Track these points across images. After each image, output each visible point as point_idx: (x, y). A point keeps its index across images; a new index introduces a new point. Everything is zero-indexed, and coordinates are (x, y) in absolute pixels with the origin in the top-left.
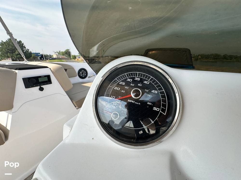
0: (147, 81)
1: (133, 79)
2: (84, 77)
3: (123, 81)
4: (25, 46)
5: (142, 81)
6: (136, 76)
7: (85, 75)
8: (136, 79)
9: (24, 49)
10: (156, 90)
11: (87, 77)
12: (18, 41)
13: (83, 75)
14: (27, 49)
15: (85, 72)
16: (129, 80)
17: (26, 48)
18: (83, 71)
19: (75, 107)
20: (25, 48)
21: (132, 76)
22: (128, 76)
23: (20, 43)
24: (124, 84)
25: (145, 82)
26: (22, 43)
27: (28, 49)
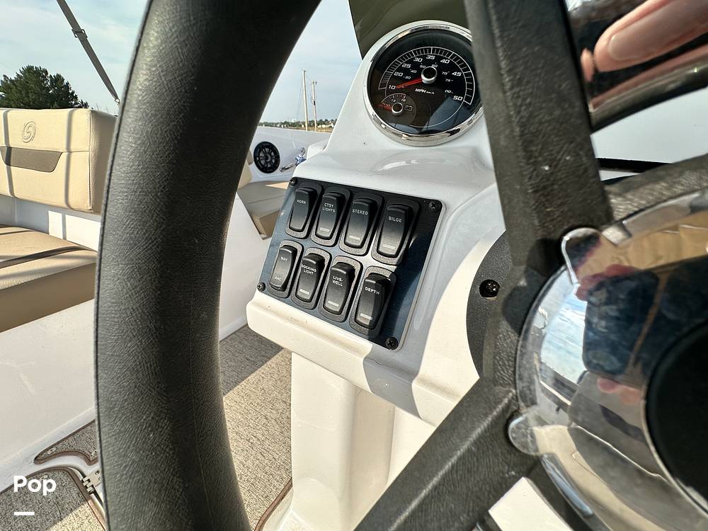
0: (446, 59)
1: (424, 57)
2: (270, 168)
3: (407, 63)
4: (73, 92)
5: (438, 59)
6: (430, 52)
7: (273, 161)
8: (429, 57)
9: (73, 102)
10: (459, 71)
11: (278, 170)
12: (51, 76)
13: (267, 163)
14: (82, 102)
15: (272, 154)
16: (417, 60)
17: (79, 100)
18: (267, 150)
19: (260, 233)
20: (76, 97)
21: (423, 53)
22: (416, 54)
23: (59, 82)
24: (409, 66)
25: (443, 61)
26: (65, 81)
27: (84, 102)
